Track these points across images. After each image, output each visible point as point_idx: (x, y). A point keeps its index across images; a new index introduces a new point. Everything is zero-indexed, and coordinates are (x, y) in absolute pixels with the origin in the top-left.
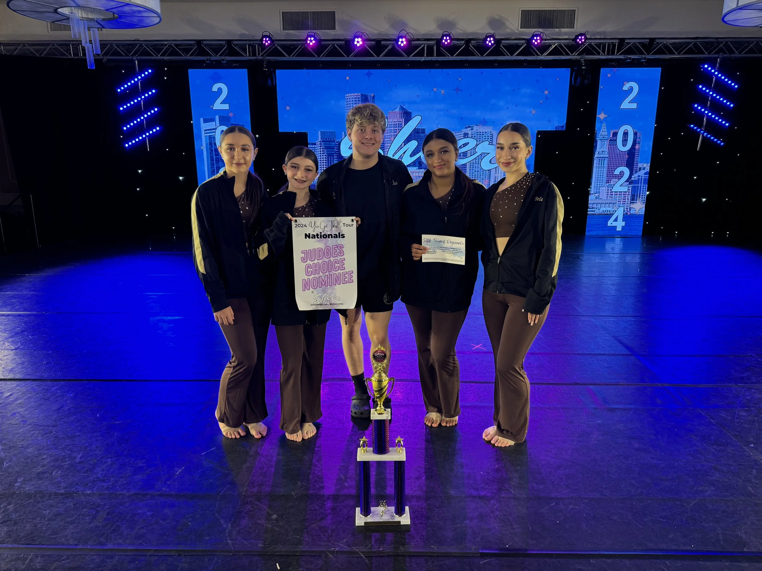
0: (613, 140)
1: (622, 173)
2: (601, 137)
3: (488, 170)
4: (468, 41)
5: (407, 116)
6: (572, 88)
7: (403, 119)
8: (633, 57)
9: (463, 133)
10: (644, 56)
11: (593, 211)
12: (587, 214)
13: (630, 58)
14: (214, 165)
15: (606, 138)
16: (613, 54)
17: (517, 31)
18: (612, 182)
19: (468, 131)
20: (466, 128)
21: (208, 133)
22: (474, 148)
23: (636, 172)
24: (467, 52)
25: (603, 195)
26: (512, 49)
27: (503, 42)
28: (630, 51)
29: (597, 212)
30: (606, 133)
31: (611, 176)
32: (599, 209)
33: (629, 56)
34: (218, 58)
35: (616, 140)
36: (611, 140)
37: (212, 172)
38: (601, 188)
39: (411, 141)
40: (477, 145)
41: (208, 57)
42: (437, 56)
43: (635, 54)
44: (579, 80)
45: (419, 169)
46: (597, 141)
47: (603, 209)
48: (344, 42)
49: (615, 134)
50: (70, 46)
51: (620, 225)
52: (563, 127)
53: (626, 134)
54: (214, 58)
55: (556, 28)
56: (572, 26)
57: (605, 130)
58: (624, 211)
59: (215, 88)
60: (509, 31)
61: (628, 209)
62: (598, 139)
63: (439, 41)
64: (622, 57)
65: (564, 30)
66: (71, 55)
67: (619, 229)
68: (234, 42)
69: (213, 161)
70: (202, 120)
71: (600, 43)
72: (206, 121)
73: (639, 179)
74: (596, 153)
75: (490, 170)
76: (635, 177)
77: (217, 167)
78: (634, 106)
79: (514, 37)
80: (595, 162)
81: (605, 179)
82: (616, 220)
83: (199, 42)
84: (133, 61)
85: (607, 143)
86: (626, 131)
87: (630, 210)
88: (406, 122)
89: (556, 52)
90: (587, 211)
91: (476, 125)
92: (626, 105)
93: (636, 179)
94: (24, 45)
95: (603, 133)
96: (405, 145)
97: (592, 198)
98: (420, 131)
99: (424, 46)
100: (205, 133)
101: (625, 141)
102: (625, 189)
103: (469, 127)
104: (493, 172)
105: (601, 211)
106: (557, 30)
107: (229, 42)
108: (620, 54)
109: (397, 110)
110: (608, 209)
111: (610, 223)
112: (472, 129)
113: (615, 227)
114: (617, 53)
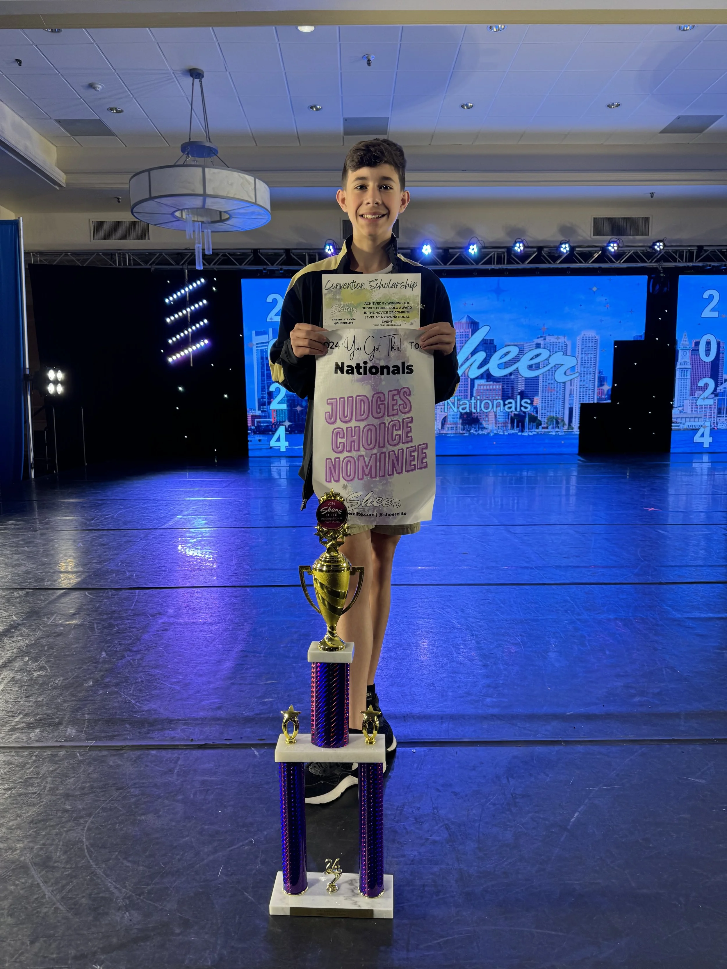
0: (695, 350)
1: (706, 385)
2: (682, 347)
3: (563, 383)
4: (540, 249)
5: (474, 326)
6: (650, 296)
7: (470, 330)
8: (713, 264)
9: (535, 343)
10: (724, 263)
11: (677, 426)
12: (671, 429)
13: (710, 266)
14: (264, 381)
15: (688, 348)
16: (691, 260)
17: (589, 239)
18: (696, 394)
19: (540, 341)
20: (538, 338)
21: (260, 347)
22: (547, 359)
23: (722, 383)
24: (538, 259)
25: (688, 409)
26: (586, 256)
27: (577, 249)
28: (708, 259)
29: (682, 427)
30: (687, 343)
31: (694, 388)
32: (684, 424)
33: (709, 263)
34: (274, 267)
35: (698, 350)
36: (693, 350)
37: (262, 389)
38: (685, 401)
39: (478, 352)
40: (550, 356)
41: (265, 267)
42: (507, 264)
43: (713, 261)
44: (657, 287)
45: (487, 381)
46: (678, 351)
47: (688, 424)
48: (409, 251)
49: (697, 344)
50: (115, 255)
51: (707, 441)
52: (641, 336)
53: (708, 343)
54: (270, 267)
55: (630, 235)
56: (646, 233)
57: (687, 339)
58: (711, 426)
59: (270, 299)
60: (580, 238)
61: (715, 424)
62: (679, 349)
63: (510, 250)
64: (700, 264)
65: (638, 238)
66: (116, 265)
67: (706, 445)
68: (294, 251)
69: (264, 376)
70: (254, 332)
71: (677, 250)
72: (258, 334)
73: (725, 391)
74: (678, 363)
75: (564, 383)
76: (720, 389)
77: (267, 383)
78: (716, 314)
79: (586, 245)
80: (678, 374)
81: (688, 392)
82: (703, 435)
83: (255, 251)
84: (182, 271)
85: (688, 354)
86: (709, 341)
87: (717, 424)
88: (473, 332)
89: (631, 259)
90: (672, 426)
91: (549, 335)
92: (707, 313)
93: (722, 391)
94: (66, 255)
95: (684, 343)
96: (472, 356)
97: (675, 412)
98: (489, 342)
99: (494, 254)
100: (257, 347)
101: (708, 351)
102: (711, 402)
103: (541, 337)
104: (568, 384)
105: (685, 427)
106: (631, 237)
107: (287, 251)
108: (699, 261)
109: (464, 320)
110: (694, 424)
111: (697, 439)
112: (545, 339)
113: (702, 443)
114: (696, 260)
